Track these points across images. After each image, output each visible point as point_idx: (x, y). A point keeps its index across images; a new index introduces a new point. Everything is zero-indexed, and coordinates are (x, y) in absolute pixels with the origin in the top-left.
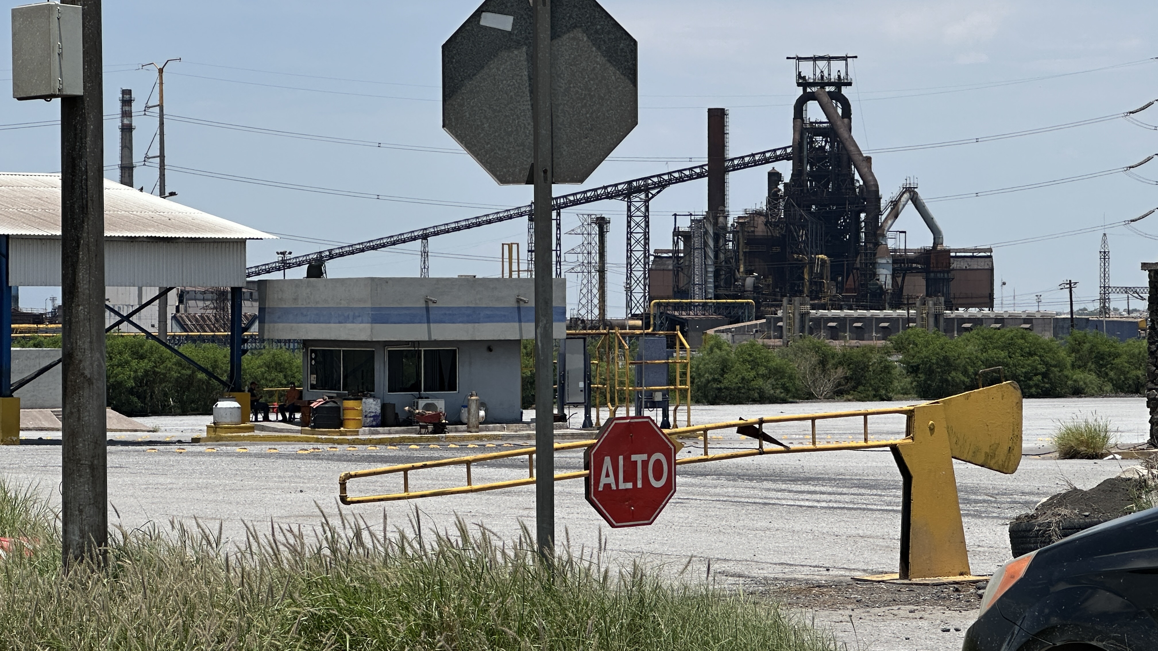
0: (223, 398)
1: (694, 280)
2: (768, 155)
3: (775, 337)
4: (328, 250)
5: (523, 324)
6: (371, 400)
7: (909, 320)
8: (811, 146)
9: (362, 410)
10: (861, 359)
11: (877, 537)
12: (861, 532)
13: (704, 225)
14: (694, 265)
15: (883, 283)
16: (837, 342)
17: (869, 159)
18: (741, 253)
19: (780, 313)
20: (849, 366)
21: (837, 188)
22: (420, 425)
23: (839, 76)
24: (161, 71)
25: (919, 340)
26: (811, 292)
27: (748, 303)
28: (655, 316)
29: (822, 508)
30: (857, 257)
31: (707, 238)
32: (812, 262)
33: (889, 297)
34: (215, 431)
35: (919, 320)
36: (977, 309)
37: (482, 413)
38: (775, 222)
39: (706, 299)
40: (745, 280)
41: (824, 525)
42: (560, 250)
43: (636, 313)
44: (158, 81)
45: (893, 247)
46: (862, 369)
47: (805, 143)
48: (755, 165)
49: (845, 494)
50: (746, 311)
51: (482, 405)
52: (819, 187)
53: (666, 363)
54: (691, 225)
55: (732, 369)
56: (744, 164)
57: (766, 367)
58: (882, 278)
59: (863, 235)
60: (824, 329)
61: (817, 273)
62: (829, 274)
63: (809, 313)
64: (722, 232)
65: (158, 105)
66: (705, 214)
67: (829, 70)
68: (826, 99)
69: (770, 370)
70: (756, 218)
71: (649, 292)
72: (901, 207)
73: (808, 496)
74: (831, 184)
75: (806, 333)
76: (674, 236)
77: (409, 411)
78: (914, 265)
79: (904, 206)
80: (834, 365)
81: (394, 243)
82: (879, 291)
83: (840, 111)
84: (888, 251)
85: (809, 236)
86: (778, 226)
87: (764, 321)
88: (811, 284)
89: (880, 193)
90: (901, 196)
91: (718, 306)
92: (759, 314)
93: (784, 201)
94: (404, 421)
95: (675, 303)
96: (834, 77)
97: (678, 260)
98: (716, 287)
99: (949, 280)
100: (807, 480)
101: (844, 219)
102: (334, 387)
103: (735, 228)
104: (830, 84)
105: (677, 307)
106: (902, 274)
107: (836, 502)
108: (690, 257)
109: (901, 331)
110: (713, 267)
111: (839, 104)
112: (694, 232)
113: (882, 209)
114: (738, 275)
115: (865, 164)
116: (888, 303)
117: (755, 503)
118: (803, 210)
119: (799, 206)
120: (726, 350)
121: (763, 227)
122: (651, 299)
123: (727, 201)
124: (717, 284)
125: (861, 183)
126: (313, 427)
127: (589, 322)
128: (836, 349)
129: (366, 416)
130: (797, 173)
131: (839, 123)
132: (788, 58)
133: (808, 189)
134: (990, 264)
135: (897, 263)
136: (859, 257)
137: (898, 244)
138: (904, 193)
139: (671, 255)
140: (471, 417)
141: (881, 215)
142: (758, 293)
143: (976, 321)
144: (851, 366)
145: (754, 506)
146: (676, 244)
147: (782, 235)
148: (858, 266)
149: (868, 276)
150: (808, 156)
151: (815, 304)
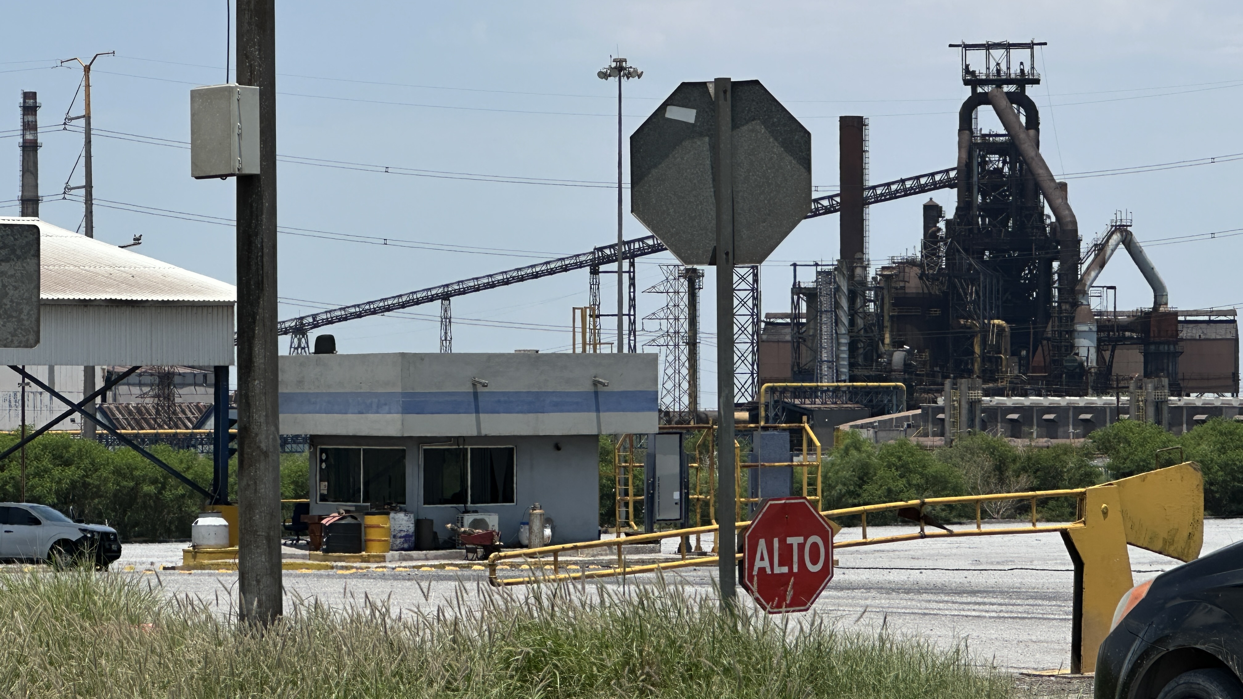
0: (204, 512)
1: (821, 356)
2: (923, 181)
3: (935, 435)
4: (312, 315)
5: (602, 414)
6: (401, 515)
7: (1119, 410)
8: (983, 169)
9: (389, 529)
10: (1052, 463)
11: (1052, 642)
12: (1034, 638)
13: (835, 279)
14: (821, 334)
15: (1084, 358)
16: (1019, 440)
17: (1063, 187)
18: (886, 318)
19: (941, 401)
20: (1035, 473)
21: (1020, 226)
22: (466, 548)
23: (1022, 71)
24: (87, 69)
25: (1134, 438)
26: (984, 371)
27: (896, 387)
28: (767, 406)
29: (990, 617)
30: (1047, 323)
31: (840, 297)
32: (985, 330)
33: (1093, 378)
34: (194, 557)
35: (1133, 410)
36: (1216, 395)
37: (548, 532)
38: (933, 274)
39: (837, 381)
40: (891, 355)
41: (993, 632)
42: (634, 315)
43: (741, 401)
44: (83, 84)
45: (1099, 308)
46: (1054, 478)
47: (975, 164)
48: (906, 195)
49: (1019, 605)
50: (894, 398)
51: (548, 521)
52: (995, 226)
53: (789, 466)
54: (817, 279)
55: (874, 478)
56: (890, 193)
57: (922, 474)
58: (1083, 352)
59: (1056, 292)
60: (1001, 422)
61: (991, 345)
62: (1009, 347)
63: (980, 401)
64: (859, 289)
65: (84, 116)
66: (836, 263)
67: (1008, 62)
68: (1004, 102)
69: (927, 479)
70: (907, 270)
71: (758, 373)
72: (1109, 252)
73: (976, 607)
74: (1011, 222)
75: (977, 429)
76: (793, 293)
77: (452, 529)
78: (1127, 334)
79: (1113, 251)
80: (1014, 471)
81: (403, 306)
82: (1078, 370)
83: (1023, 119)
84: (1091, 314)
85: (981, 294)
86: (938, 280)
87: (919, 411)
88: (983, 360)
89: (1079, 233)
90: (1109, 237)
91: (853, 393)
92: (912, 403)
93: (945, 244)
94: (445, 542)
95: (796, 388)
96: (1015, 70)
97: (798, 328)
98: (852, 365)
99: (1176, 354)
100: (973, 593)
101: (1030, 270)
102: (352, 497)
103: (879, 283)
104: (1009, 81)
105: (798, 393)
106: (1110, 347)
107: (1007, 612)
108: (816, 323)
109: (1108, 425)
110: (848, 337)
111: (1022, 110)
112: (820, 289)
113: (1082, 256)
114: (882, 349)
115: (1058, 193)
116: (1092, 387)
117: (912, 613)
118: (973, 258)
119: (966, 251)
120: (866, 452)
121: (917, 280)
122: (761, 382)
123: (866, 245)
124: (852, 360)
125: (1053, 219)
126: (326, 551)
127: (677, 415)
128: (1017, 450)
129: (394, 536)
130: (964, 207)
131: (1022, 136)
132: (951, 46)
133: (979, 228)
134: (1233, 331)
135: (1103, 331)
136: (1050, 323)
137: (1105, 304)
138: (1112, 233)
139: (789, 320)
140: (533, 538)
141: (1081, 264)
142: (910, 373)
143: (1213, 411)
144: (1039, 473)
145: (912, 617)
146: (795, 305)
147: (943, 292)
148: (1049, 335)
149: (1063, 349)
150: (978, 183)
151: (989, 388)
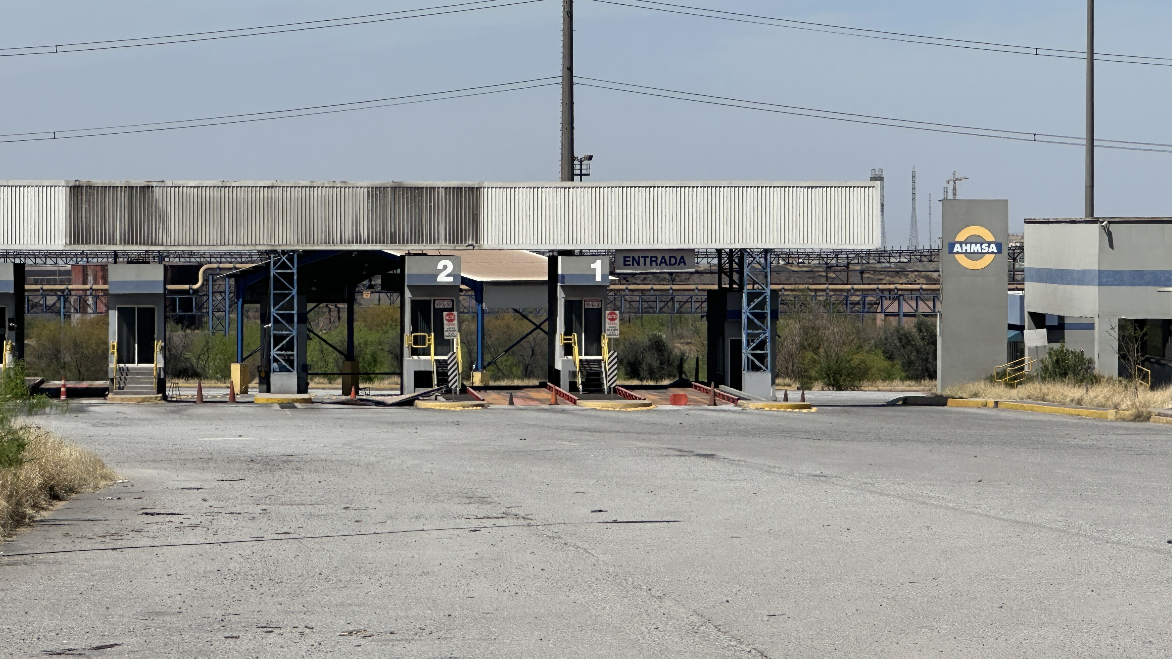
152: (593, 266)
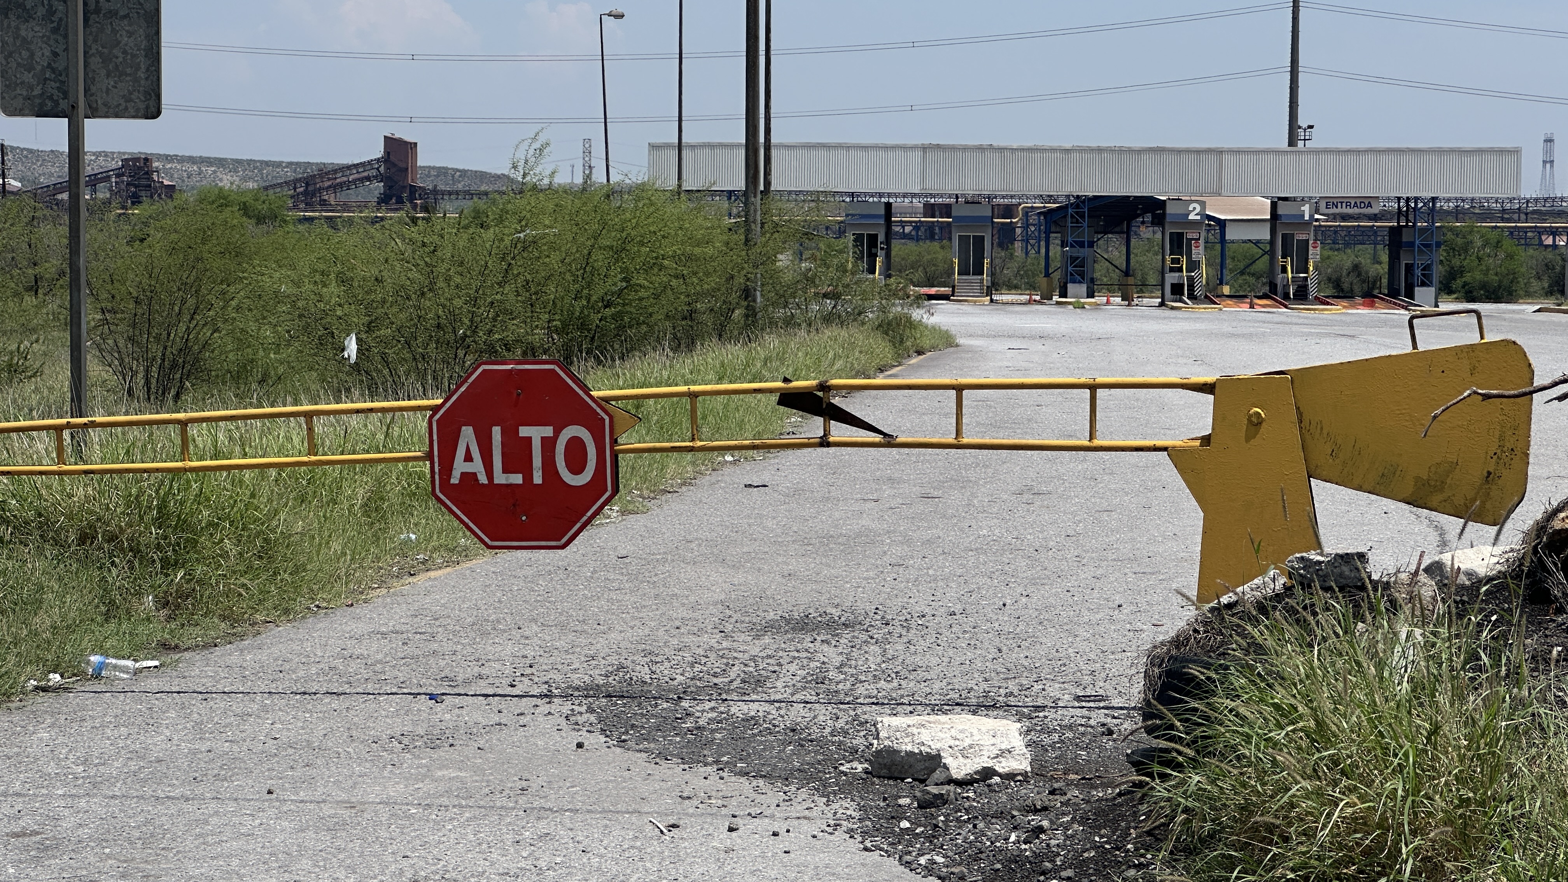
152: (1302, 208)
